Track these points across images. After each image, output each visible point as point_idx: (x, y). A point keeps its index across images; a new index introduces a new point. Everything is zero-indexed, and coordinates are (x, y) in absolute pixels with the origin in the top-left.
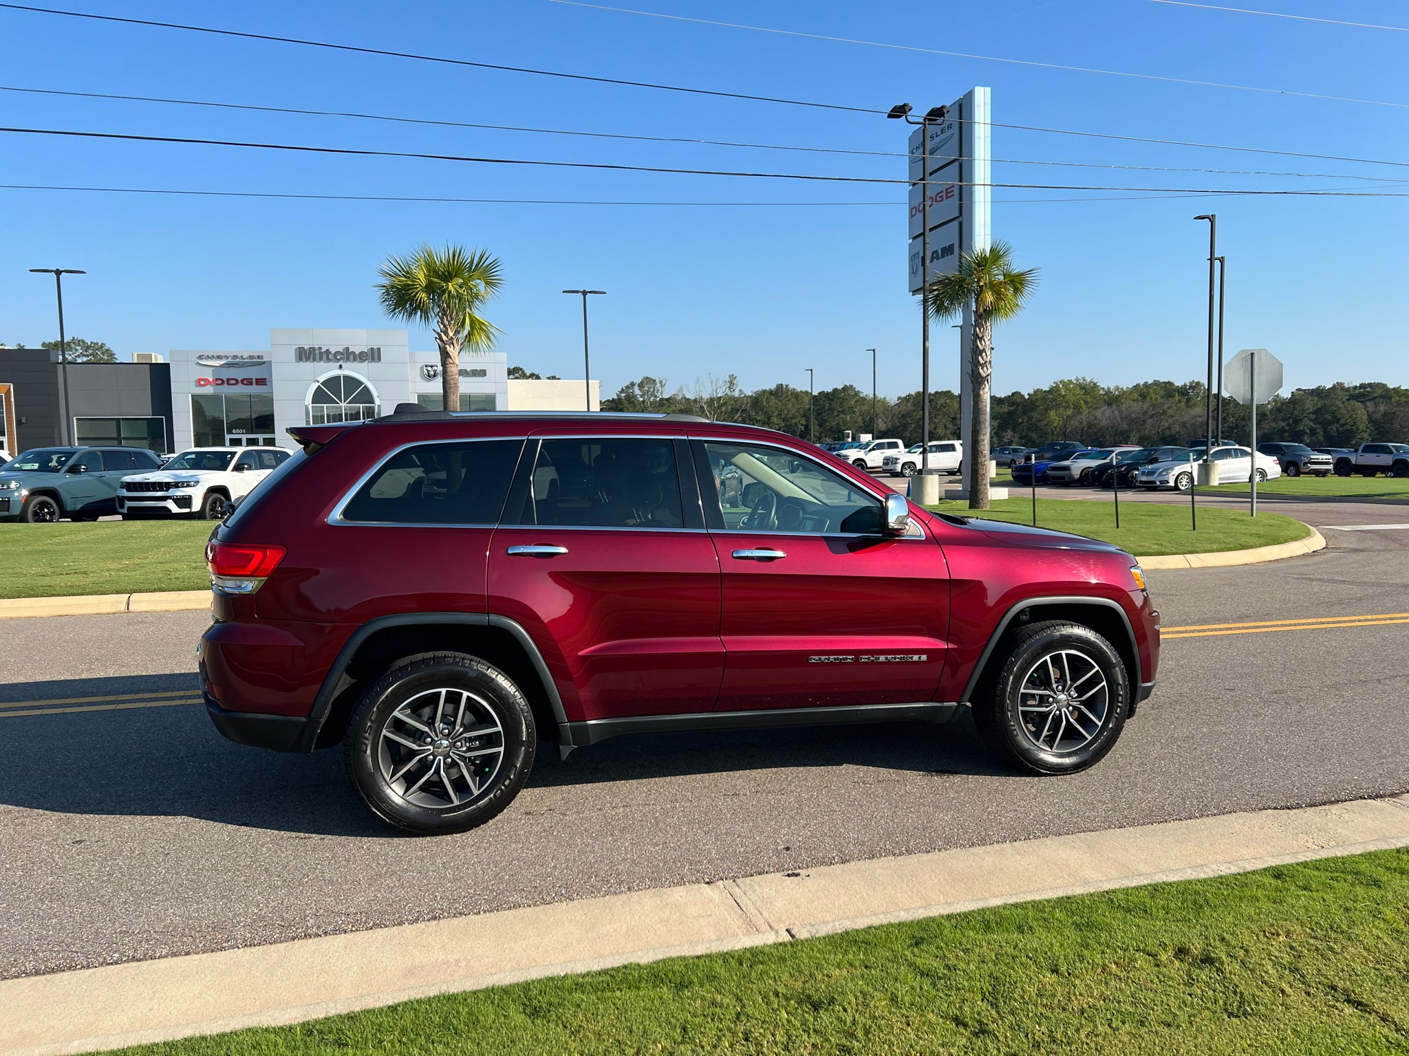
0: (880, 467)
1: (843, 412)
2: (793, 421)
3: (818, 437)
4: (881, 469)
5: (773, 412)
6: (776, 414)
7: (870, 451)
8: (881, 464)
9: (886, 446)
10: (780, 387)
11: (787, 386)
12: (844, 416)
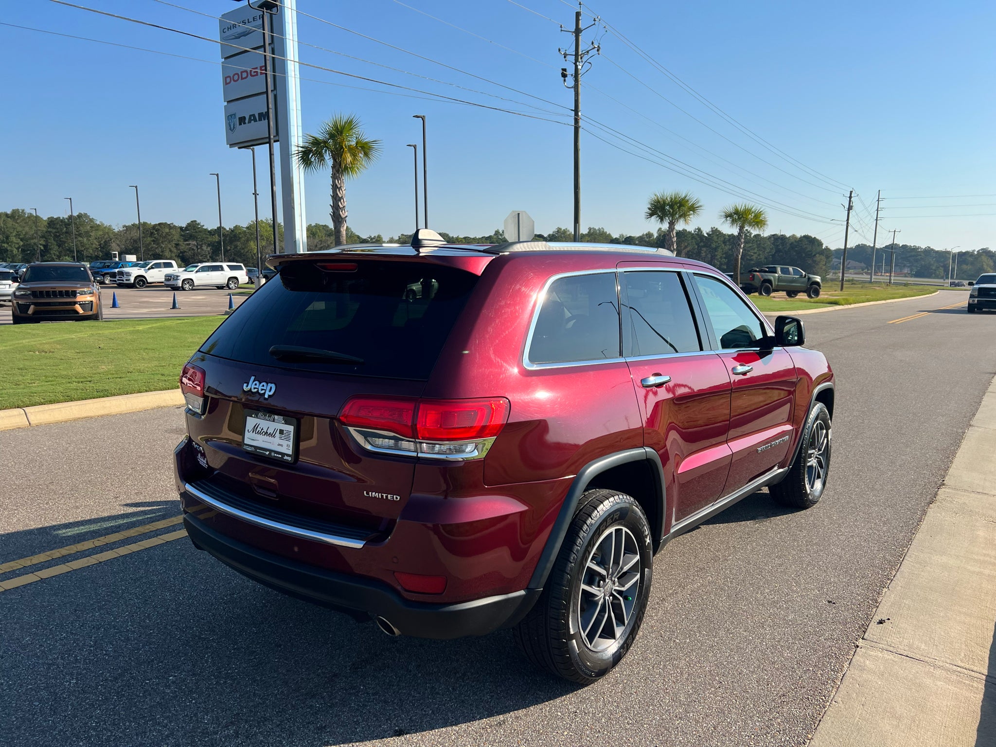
0: (163, 282)
1: (80, 235)
2: (32, 241)
3: (58, 256)
4: (163, 284)
5: (11, 233)
6: (14, 234)
7: (149, 269)
8: (163, 280)
9: (162, 265)
10: (15, 212)
11: (23, 210)
12: (81, 239)
